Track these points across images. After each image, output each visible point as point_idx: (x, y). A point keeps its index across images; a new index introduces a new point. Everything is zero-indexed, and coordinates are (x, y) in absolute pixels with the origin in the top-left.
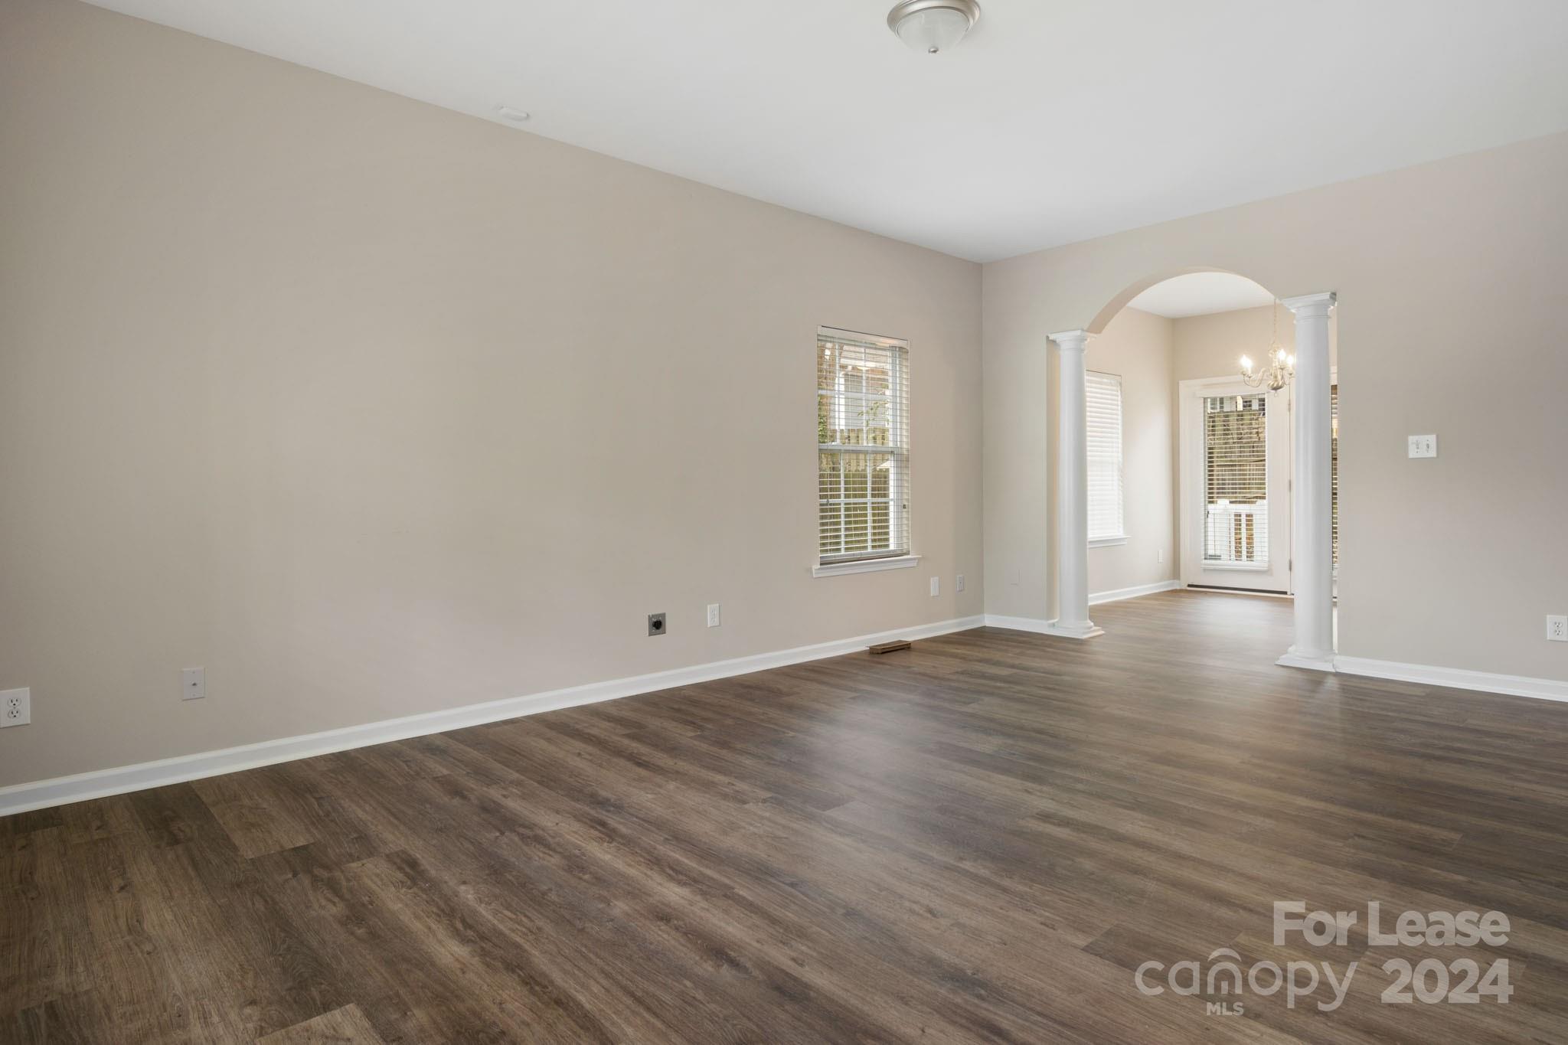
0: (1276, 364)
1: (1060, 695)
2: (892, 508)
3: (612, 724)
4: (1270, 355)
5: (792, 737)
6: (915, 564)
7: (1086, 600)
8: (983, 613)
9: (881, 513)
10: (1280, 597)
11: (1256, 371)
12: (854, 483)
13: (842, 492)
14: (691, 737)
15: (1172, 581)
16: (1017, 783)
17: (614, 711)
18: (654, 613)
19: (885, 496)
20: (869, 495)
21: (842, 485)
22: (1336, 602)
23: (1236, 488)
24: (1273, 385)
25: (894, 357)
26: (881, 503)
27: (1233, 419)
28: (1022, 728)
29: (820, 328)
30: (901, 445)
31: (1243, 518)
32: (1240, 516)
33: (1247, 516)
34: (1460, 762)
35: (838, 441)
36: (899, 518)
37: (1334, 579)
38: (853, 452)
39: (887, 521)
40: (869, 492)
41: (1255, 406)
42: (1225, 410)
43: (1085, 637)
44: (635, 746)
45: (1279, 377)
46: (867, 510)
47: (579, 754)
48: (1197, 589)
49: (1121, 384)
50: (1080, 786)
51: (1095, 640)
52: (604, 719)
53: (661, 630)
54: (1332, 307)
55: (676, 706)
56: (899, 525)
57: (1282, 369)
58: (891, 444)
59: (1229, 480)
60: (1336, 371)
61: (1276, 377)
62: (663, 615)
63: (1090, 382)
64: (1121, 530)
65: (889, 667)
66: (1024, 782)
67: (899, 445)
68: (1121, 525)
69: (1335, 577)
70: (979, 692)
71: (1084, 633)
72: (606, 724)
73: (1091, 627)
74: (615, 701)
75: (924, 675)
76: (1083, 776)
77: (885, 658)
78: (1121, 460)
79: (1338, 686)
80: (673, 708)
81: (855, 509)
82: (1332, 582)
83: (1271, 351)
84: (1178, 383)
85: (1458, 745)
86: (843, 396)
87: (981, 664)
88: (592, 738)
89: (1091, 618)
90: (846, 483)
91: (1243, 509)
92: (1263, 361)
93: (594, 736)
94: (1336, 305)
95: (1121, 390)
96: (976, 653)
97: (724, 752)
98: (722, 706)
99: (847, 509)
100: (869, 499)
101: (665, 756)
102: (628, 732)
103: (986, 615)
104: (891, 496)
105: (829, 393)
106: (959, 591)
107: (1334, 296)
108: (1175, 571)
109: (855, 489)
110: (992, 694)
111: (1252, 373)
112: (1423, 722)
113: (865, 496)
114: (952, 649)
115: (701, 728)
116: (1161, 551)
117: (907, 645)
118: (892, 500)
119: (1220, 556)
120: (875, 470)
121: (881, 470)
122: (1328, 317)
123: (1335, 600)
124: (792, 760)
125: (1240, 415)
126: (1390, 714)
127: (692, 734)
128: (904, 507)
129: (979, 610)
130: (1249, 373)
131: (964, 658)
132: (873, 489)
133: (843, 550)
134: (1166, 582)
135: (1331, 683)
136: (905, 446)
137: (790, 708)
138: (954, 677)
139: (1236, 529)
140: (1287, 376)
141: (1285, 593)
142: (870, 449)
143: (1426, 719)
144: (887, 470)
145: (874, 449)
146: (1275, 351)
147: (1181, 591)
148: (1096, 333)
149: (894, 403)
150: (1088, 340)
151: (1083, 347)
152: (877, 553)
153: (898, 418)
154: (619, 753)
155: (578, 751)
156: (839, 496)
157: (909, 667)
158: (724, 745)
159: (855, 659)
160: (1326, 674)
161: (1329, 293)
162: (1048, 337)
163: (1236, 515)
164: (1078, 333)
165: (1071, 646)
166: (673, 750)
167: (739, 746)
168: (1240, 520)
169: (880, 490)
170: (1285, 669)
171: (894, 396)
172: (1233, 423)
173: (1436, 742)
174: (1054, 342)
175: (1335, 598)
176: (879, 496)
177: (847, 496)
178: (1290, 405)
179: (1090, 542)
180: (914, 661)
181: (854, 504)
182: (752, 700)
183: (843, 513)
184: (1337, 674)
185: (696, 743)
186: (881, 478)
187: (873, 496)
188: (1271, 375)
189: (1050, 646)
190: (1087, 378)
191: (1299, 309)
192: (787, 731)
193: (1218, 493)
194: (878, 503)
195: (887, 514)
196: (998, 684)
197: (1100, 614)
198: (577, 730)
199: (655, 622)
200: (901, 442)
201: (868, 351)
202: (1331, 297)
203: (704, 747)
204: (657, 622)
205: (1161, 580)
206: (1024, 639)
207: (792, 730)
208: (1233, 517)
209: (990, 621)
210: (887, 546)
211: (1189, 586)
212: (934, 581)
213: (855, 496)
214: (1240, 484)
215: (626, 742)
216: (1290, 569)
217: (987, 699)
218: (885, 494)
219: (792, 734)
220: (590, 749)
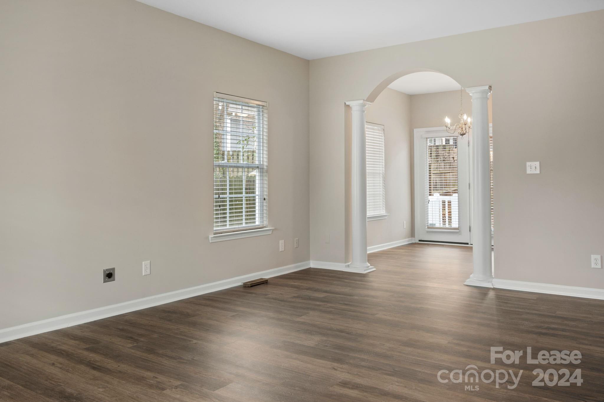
0: (462, 122)
1: (352, 308)
2: (257, 200)
3: (77, 342)
4: (459, 117)
5: (196, 343)
6: (270, 233)
7: (366, 250)
8: (310, 260)
9: (251, 203)
10: (465, 246)
11: (452, 124)
12: (235, 185)
13: (228, 191)
14: (130, 348)
15: (411, 238)
16: (329, 364)
17: (78, 333)
18: (107, 268)
19: (254, 193)
20: (244, 193)
21: (228, 187)
22: (493, 248)
23: (442, 188)
24: (461, 133)
25: (259, 111)
26: (251, 197)
27: (440, 149)
28: (331, 329)
29: (215, 93)
30: (263, 163)
31: (447, 203)
32: (445, 202)
33: (448, 202)
34: (554, 335)
35: (226, 161)
36: (262, 206)
37: (492, 236)
38: (235, 167)
39: (254, 207)
40: (244, 191)
41: (451, 142)
42: (437, 144)
43: (365, 272)
44: (92, 356)
45: (464, 129)
46: (242, 201)
47: (53, 364)
48: (423, 243)
49: (384, 130)
50: (363, 363)
51: (370, 274)
52: (72, 339)
53: (112, 278)
54: (489, 93)
55: (121, 327)
56: (262, 210)
57: (465, 124)
58: (257, 163)
59: (439, 183)
60: (492, 126)
61: (462, 129)
62: (113, 269)
63: (368, 128)
64: (384, 211)
65: (255, 295)
66: (332, 363)
67: (261, 163)
68: (384, 208)
69: (493, 235)
70: (308, 309)
71: (365, 270)
72: (72, 342)
73: (369, 267)
74: (79, 326)
75: (275, 299)
76: (365, 357)
77: (253, 290)
78: (384, 171)
79: (494, 296)
80: (119, 329)
81: (236, 201)
82: (491, 238)
83: (460, 115)
84: (413, 130)
85: (553, 326)
86: (230, 134)
87: (308, 291)
88: (63, 352)
89: (369, 261)
90: (230, 185)
91: (447, 198)
92: (456, 120)
93: (64, 351)
94: (491, 92)
95: (384, 133)
96: (305, 284)
97: (151, 357)
98: (151, 326)
99: (230, 201)
100: (244, 195)
101: (112, 361)
102: (88, 346)
103: (311, 261)
104: (257, 193)
105: (221, 132)
106: (296, 248)
107: (490, 87)
108: (412, 233)
109: (236, 189)
110: (314, 309)
111: (451, 125)
112: (536, 314)
113: (241, 193)
114: (291, 283)
115: (136, 341)
116: (405, 222)
117: (266, 281)
118: (257, 195)
119: (435, 224)
120: (247, 177)
121: (251, 176)
122: (488, 99)
123: (492, 247)
124: (195, 359)
125: (444, 147)
126: (520, 310)
127: (131, 345)
128: (265, 199)
129: (307, 258)
130: (449, 126)
131: (298, 288)
132: (246, 189)
133: (228, 226)
134: (407, 239)
135: (491, 294)
136: (265, 164)
137: (194, 324)
138: (293, 300)
139: (443, 210)
140: (467, 128)
141: (467, 244)
142: (245, 165)
143: (537, 312)
144: (255, 176)
145: (247, 165)
146: (462, 115)
147: (415, 244)
148: (371, 102)
149: (259, 138)
150: (367, 106)
151: (364, 110)
152: (248, 227)
153: (261, 147)
154: (81, 361)
155: (52, 362)
156: (226, 193)
157: (266, 295)
158: (151, 351)
159: (236, 291)
160: (488, 289)
161: (488, 86)
162: (345, 103)
163: (443, 202)
164: (361, 101)
165: (359, 278)
166: (118, 357)
167: (161, 352)
168: (445, 205)
169: (250, 189)
170: (468, 287)
171: (259, 134)
172: (441, 152)
173: (543, 325)
174: (348, 106)
175: (493, 246)
176: (249, 193)
177: (230, 193)
178: (469, 143)
179: (368, 218)
180: (270, 291)
181: (235, 198)
182: (170, 321)
183: (228, 203)
184: (494, 289)
185: (133, 351)
186: (251, 181)
187: (247, 193)
188: (460, 127)
189: (346, 278)
190: (366, 126)
191: (474, 93)
192: (192, 340)
193: (434, 190)
194: (249, 197)
195: (254, 204)
196: (318, 303)
197: (372, 258)
198: (52, 347)
199: (108, 274)
200: (263, 161)
201: (244, 107)
202: (489, 88)
203: (138, 353)
204: (109, 273)
205: (406, 238)
206: (333, 275)
207: (196, 339)
208: (441, 203)
209: (313, 264)
210: (255, 222)
211: (420, 241)
212: (281, 242)
213: (236, 193)
214: (444, 185)
215: (86, 353)
216: (470, 231)
217: (311, 313)
218: (253, 192)
219: (195, 341)
220: (61, 360)
